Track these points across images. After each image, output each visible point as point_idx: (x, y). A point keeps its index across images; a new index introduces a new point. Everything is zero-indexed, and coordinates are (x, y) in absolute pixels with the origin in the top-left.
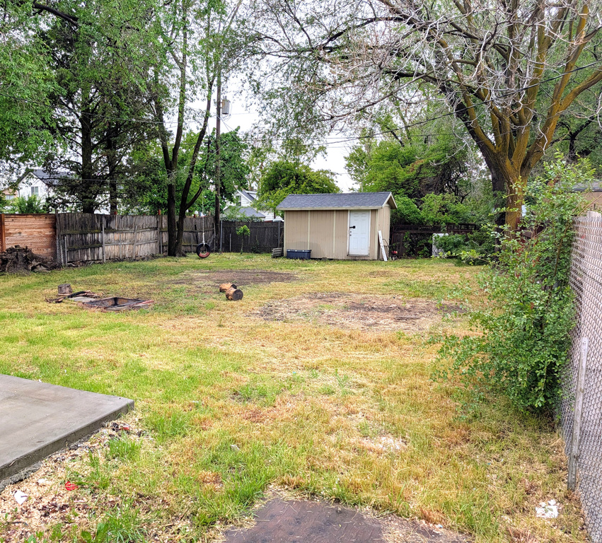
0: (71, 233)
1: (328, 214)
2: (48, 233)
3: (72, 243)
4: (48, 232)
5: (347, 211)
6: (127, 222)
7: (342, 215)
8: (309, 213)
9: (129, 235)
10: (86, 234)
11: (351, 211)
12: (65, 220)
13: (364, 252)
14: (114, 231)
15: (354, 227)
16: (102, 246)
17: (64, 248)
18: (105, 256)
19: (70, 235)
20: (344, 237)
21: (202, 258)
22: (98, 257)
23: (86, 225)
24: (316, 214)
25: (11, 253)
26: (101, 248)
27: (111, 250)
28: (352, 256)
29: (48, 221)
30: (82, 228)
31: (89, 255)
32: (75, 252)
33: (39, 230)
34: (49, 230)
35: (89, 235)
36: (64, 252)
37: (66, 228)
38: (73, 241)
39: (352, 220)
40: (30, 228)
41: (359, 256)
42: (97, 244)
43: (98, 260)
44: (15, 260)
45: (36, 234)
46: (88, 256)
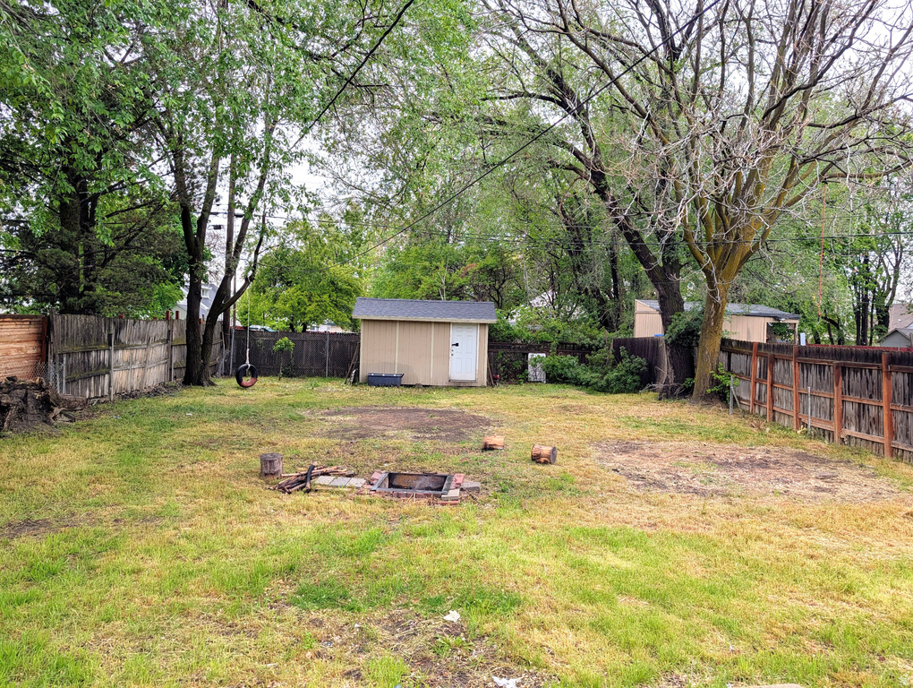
0: (70, 350)
1: (424, 327)
2: (31, 351)
3: (70, 368)
4: (30, 349)
5: (449, 323)
6: (139, 331)
7: (442, 328)
8: (398, 324)
9: (139, 354)
10: (89, 353)
11: (454, 324)
12: (63, 327)
13: (470, 377)
14: (124, 347)
15: (457, 345)
16: (109, 373)
17: (61, 377)
18: (112, 389)
19: (69, 354)
20: (445, 357)
21: (245, 387)
22: (103, 391)
23: (90, 337)
24: (407, 326)
25: (8, 393)
26: (107, 376)
27: (120, 379)
28: (455, 382)
29: (32, 330)
30: (84, 342)
31: (92, 388)
32: (74, 384)
33: (18, 346)
34: (33, 344)
35: (94, 354)
36: (61, 384)
37: (62, 342)
38: (72, 365)
39: (455, 335)
40: (7, 342)
41: (464, 382)
42: (105, 369)
43: (102, 396)
44: (22, 405)
45: (14, 353)
46: (90, 391)
